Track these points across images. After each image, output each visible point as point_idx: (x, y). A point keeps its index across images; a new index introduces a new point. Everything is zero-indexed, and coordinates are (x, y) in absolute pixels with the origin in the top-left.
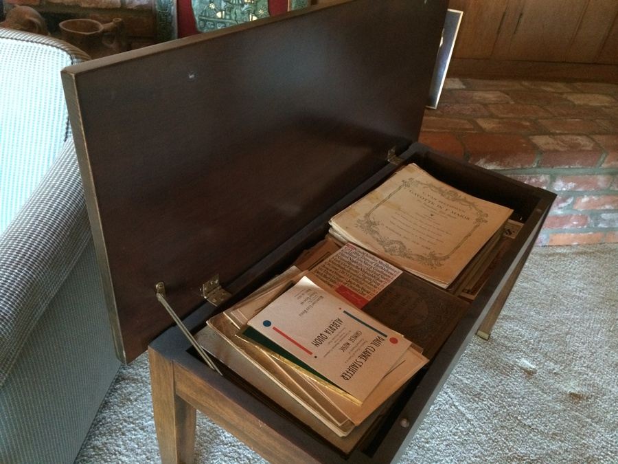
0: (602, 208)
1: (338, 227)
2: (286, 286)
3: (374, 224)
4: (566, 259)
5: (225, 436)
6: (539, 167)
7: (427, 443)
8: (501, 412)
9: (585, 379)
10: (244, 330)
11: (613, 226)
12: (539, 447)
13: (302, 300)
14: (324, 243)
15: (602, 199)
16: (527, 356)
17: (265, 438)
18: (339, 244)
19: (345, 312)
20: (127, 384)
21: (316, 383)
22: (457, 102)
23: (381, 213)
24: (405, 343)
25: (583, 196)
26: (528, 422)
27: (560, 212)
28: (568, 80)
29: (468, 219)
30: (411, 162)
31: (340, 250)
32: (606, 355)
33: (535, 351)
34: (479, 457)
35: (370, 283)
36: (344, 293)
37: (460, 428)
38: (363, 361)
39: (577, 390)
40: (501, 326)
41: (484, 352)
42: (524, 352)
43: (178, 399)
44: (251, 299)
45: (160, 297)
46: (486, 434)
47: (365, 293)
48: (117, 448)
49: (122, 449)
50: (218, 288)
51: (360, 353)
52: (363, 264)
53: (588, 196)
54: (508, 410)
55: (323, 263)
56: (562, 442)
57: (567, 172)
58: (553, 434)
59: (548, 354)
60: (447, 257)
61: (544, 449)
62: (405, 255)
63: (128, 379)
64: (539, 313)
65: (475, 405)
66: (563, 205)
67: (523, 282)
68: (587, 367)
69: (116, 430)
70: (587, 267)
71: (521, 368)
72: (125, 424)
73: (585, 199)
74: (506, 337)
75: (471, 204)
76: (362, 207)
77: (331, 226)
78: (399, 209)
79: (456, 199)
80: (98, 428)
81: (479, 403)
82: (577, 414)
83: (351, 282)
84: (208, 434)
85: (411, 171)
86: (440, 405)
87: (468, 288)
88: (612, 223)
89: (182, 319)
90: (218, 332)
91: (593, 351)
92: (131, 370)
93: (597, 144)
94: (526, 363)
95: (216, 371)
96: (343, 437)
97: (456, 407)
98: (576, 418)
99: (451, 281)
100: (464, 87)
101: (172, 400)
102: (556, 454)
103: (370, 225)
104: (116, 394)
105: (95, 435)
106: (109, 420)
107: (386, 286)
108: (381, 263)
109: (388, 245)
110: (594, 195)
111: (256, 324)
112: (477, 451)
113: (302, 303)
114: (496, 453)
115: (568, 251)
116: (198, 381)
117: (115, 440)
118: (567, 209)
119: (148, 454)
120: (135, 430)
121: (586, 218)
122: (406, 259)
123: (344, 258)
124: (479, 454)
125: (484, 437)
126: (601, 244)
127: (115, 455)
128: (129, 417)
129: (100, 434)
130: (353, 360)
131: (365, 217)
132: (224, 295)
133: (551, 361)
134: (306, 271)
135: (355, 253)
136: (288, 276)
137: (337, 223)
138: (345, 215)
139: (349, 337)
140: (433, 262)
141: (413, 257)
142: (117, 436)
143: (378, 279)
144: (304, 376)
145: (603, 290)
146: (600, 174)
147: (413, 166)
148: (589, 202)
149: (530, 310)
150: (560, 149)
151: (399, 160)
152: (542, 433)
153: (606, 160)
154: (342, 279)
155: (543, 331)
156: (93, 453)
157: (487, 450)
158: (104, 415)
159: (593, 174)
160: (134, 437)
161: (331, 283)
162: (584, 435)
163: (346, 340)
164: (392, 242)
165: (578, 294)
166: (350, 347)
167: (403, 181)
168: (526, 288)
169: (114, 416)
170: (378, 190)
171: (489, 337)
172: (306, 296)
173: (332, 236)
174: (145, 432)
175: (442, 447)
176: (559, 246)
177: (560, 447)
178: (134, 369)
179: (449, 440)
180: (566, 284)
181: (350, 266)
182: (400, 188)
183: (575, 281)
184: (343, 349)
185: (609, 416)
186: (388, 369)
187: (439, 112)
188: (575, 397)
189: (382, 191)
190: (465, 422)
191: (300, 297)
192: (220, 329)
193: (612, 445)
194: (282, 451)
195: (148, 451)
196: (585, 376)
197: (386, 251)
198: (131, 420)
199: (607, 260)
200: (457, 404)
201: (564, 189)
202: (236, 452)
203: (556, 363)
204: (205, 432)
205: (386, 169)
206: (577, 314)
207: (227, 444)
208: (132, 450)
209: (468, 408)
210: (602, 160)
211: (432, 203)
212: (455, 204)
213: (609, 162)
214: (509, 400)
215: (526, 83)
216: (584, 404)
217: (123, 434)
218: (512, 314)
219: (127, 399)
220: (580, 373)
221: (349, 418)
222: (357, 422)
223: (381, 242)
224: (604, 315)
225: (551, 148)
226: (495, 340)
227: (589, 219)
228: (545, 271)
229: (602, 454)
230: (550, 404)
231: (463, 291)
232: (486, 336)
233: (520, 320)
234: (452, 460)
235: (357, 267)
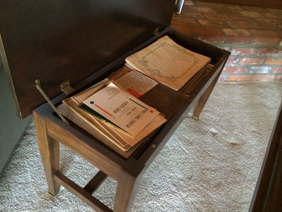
0: (252, 64)
1: (129, 62)
2: (102, 87)
3: (147, 62)
4: (234, 87)
5: (76, 159)
6: (225, 43)
7: (168, 163)
8: (201, 150)
9: (238, 137)
10: (81, 105)
11: (256, 73)
12: (216, 165)
13: (109, 93)
14: (122, 70)
15: (252, 59)
16: (214, 127)
17: (89, 152)
18: (129, 70)
19: (130, 99)
20: (30, 136)
21: (114, 129)
22: (190, 11)
23: (150, 57)
24: (156, 113)
25: (244, 58)
26: (212, 154)
27: (233, 65)
28: (241, 5)
29: (190, 62)
30: (166, 35)
31: (130, 73)
32: (248, 127)
33: (218, 125)
34: (190, 168)
35: (143, 88)
36: (130, 91)
37: (183, 157)
38: (136, 119)
39: (234, 142)
40: (204, 115)
41: (195, 125)
42: (213, 126)
43: (49, 137)
44: (85, 92)
45: (38, 87)
46: (194, 159)
47: (140, 92)
48: (24, 164)
49: (27, 165)
50: (69, 87)
51: (135, 116)
52: (140, 79)
53: (246, 58)
54: (204, 149)
55: (121, 78)
56: (226, 163)
57: (237, 46)
58: (223, 159)
59: (223, 127)
60: (179, 78)
61: (218, 165)
62: (160, 76)
63: (30, 134)
64: (220, 109)
65: (190, 147)
66: (234, 62)
67: (215, 96)
68: (240, 132)
69: (23, 157)
70: (243, 90)
71: (211, 132)
72: (28, 154)
73: (244, 60)
74: (205, 119)
75: (192, 55)
76: (141, 54)
77: (126, 62)
78: (159, 56)
79: (185, 53)
80: (15, 156)
81: (192, 147)
82: (234, 151)
83: (134, 87)
84: (68, 159)
85: (165, 39)
86: (174, 147)
87: (188, 93)
88: (255, 71)
89: (50, 99)
90: (68, 105)
91: (243, 125)
92: (31, 131)
93: (251, 33)
94: (213, 130)
95: (66, 123)
96: (125, 152)
97: (181, 148)
98: (233, 153)
99: (180, 88)
100: (194, 5)
101: (46, 138)
102: (223, 168)
103: (144, 62)
104: (24, 141)
105: (13, 159)
106: (20, 152)
107: (150, 89)
108: (149, 79)
109: (152, 71)
110: (249, 58)
111: (87, 103)
112: (189, 166)
113: (110, 94)
114: (197, 167)
115: (235, 83)
116: (57, 127)
117: (23, 161)
118: (236, 64)
119: (39, 167)
120: (33, 157)
121: (244, 69)
122: (161, 78)
123: (131, 76)
124: (190, 167)
125: (192, 160)
126: (250, 81)
127: (23, 167)
128: (30, 151)
129: (16, 158)
130: (132, 119)
131: (142, 58)
132: (72, 90)
133: (224, 129)
134: (113, 81)
135: (137, 74)
136: (104, 83)
137: (129, 60)
138: (133, 57)
139: (131, 110)
140: (173, 79)
141: (164, 77)
142: (24, 159)
143: (147, 86)
144: (108, 126)
145: (249, 100)
146: (252, 48)
147: (167, 37)
148: (246, 61)
149: (217, 108)
150: (235, 35)
151: (161, 34)
152: (218, 159)
153: (255, 41)
154: (129, 85)
155: (222, 117)
156: (13, 167)
157: (193, 166)
158: (18, 150)
159: (248, 48)
160: (32, 160)
161: (125, 87)
162: (236, 160)
163: (129, 111)
164: (154, 70)
165: (238, 102)
166: (131, 114)
167: (161, 43)
168: (215, 99)
169: (23, 151)
170: (149, 47)
171: (198, 119)
172: (112, 91)
173: (126, 67)
174: (38, 157)
175: (174, 164)
176: (232, 81)
177: (225, 165)
178: (33, 130)
179: (177, 161)
180: (233, 97)
181: (134, 80)
182: (160, 46)
183: (237, 96)
184: (127, 114)
185: (247, 153)
186: (148, 123)
187: (181, 16)
188: (233, 144)
189: (151, 47)
190: (185, 154)
191: (109, 92)
192: (69, 104)
193: (248, 164)
194: (97, 158)
195: (39, 166)
196: (238, 136)
197: (151, 74)
198: (31, 152)
199: (252, 87)
200: (182, 147)
201: (235, 54)
202: (81, 166)
203: (226, 130)
204: (67, 158)
205: (154, 38)
206: (237, 110)
207: (77, 163)
208: (31, 165)
209: (186, 148)
210: (253, 41)
211: (174, 54)
212: (185, 55)
213: (256, 42)
214: (205, 145)
215: (222, 5)
216: (237, 147)
217: (27, 158)
218: (208, 109)
219: (29, 143)
220: (236, 135)
221: (128, 144)
222: (132, 145)
223: (149, 70)
224: (248, 111)
225: (231, 34)
226: (200, 120)
227: (245, 69)
228: (224, 92)
229: (243, 168)
230: (222, 147)
231: (186, 93)
232: (197, 119)
233: (212, 112)
234: (178, 170)
235: (137, 80)
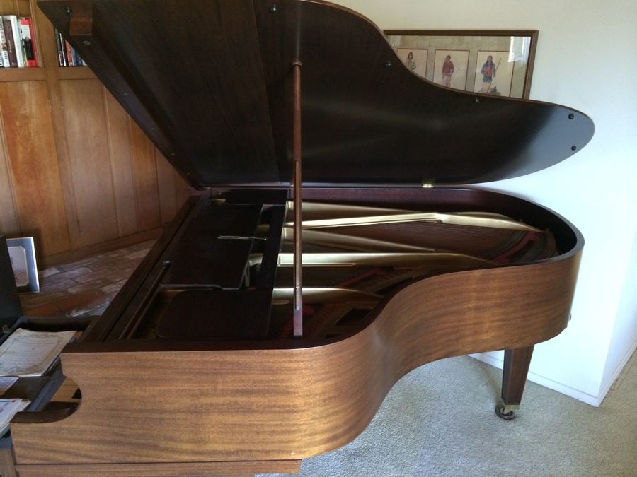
22: (54, 283)
24: (19, 400)
28: (128, 246)
29: (53, 343)
30: (18, 328)
60: (43, 363)
85: (18, 332)
100: (58, 272)
107: (10, 386)
108: (6, 379)
122: (20, 372)
140: (34, 368)
141: (24, 370)
151: (12, 330)
164: (11, 368)
167: (15, 339)
182: (13, 343)
197: (9, 373)
205: (3, 337)
211: (33, 344)
212: (47, 339)
215: (100, 256)
223: (6, 371)
